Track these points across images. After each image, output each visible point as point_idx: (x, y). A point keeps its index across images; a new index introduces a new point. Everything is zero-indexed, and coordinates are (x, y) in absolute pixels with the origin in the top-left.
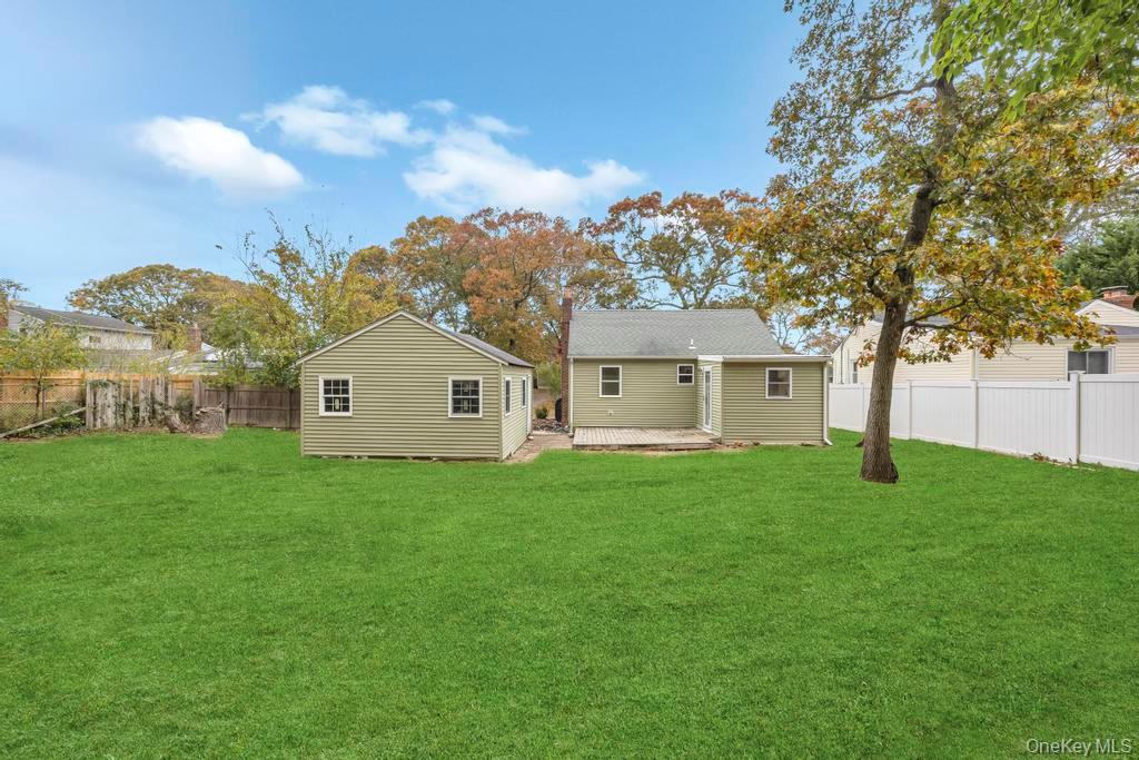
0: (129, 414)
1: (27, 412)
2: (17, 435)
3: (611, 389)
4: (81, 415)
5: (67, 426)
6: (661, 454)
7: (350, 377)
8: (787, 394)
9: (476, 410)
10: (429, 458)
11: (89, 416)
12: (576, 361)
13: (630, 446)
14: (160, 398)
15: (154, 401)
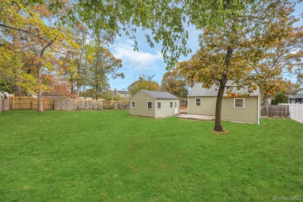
0: (119, 107)
1: (108, 106)
2: (106, 109)
3: (198, 104)
4: (113, 107)
5: (111, 108)
6: (196, 121)
7: (135, 101)
8: (242, 107)
9: (151, 108)
10: (145, 116)
11: (114, 107)
12: (189, 97)
13: (189, 118)
14: (123, 105)
15: (122, 105)
